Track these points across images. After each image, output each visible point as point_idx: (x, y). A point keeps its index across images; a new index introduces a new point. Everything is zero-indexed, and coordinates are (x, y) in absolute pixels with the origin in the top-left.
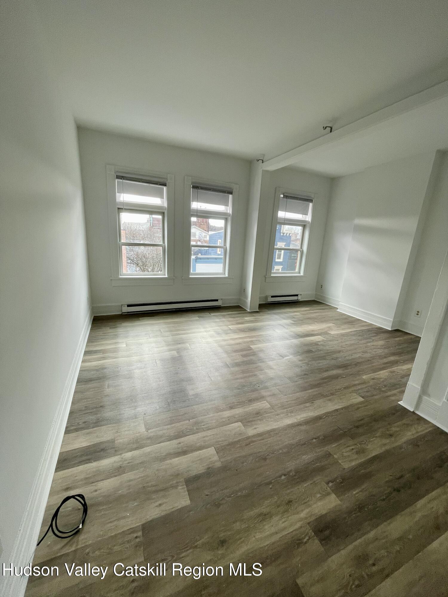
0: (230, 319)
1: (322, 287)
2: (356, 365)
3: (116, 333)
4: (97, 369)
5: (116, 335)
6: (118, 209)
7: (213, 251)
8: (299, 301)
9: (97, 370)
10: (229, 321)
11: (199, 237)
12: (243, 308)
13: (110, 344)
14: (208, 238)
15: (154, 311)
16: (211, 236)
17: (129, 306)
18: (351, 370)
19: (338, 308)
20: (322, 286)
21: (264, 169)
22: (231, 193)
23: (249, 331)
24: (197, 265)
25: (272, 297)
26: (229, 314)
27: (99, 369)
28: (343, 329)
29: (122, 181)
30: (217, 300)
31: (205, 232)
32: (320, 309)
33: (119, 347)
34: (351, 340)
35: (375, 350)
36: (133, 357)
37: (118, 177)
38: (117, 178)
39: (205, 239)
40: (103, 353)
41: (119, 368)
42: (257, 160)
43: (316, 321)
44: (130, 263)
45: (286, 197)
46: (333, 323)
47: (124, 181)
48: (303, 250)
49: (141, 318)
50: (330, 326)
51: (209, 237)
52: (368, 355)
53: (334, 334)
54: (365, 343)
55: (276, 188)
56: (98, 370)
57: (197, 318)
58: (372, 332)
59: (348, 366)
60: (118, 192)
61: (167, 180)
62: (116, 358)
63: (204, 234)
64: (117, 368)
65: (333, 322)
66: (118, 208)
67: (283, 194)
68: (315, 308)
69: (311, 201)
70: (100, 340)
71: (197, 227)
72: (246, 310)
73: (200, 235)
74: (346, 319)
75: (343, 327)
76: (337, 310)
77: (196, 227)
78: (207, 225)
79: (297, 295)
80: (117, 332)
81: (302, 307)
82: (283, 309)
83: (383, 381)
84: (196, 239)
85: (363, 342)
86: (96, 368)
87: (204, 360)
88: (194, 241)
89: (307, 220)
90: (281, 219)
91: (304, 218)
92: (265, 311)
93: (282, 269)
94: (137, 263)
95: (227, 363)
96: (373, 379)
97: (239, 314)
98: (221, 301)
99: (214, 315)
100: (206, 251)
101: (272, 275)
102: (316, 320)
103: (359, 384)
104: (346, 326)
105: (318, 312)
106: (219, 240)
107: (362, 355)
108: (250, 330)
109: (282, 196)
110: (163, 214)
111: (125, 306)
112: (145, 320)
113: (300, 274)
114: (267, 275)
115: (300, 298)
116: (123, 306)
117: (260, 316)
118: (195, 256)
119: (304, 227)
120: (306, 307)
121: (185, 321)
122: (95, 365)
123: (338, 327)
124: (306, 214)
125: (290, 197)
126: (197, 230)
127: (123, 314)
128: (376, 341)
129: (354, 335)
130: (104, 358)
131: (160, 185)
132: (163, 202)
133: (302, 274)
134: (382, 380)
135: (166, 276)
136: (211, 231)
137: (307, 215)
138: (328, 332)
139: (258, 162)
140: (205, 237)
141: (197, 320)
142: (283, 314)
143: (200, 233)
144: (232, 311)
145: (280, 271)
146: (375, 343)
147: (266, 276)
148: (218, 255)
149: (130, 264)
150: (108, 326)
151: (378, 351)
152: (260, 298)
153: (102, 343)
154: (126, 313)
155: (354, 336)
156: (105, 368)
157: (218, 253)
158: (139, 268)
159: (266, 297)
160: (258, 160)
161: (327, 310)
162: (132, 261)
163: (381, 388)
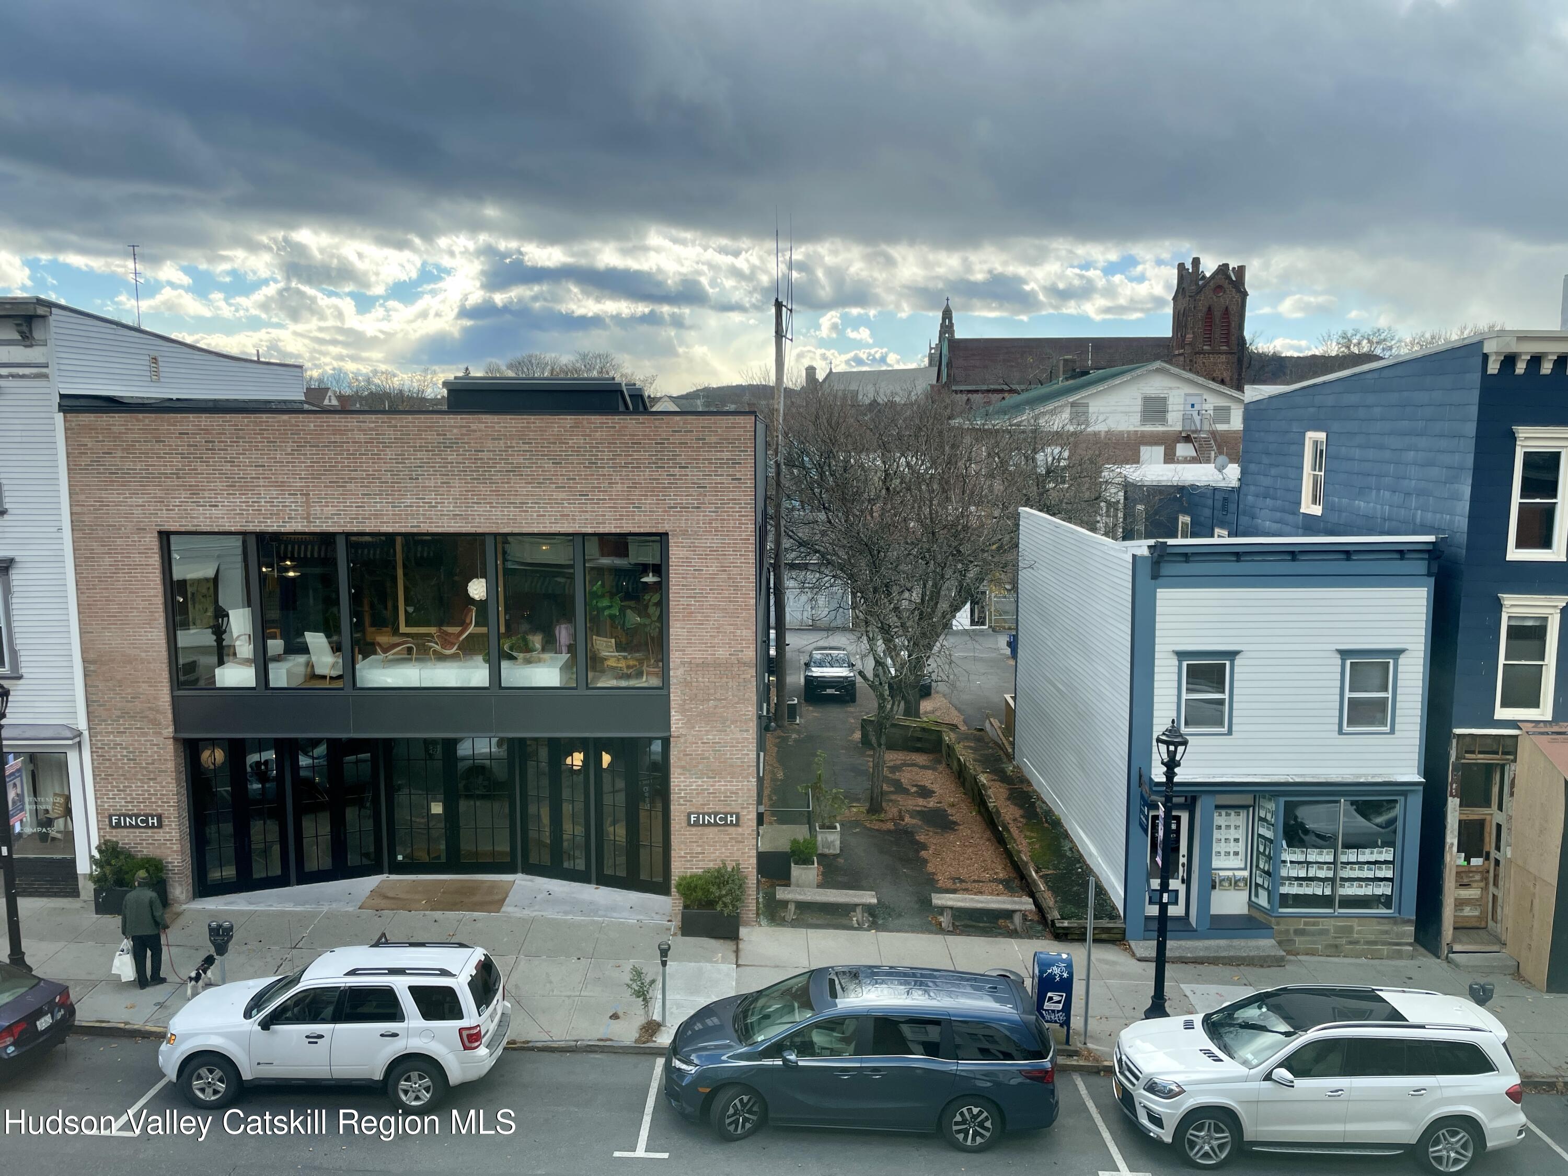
7: (1274, 498)
11: (1186, 418)
14: (1236, 422)
16: (1253, 412)
24: (1164, 595)
31: (1222, 389)
39: (1221, 427)
51: (1246, 419)
63: (1211, 402)
71: (1177, 366)
73: (1193, 406)
77: (1168, 366)
78: (1235, 350)
84: (1164, 433)
88: (1156, 443)
100: (1225, 499)
106: (1311, 436)
118: (1152, 542)
126: (1173, 385)
136: (1254, 382)
140: (1223, 414)
143: (1192, 400)
148: (1309, 531)
157: (1303, 510)
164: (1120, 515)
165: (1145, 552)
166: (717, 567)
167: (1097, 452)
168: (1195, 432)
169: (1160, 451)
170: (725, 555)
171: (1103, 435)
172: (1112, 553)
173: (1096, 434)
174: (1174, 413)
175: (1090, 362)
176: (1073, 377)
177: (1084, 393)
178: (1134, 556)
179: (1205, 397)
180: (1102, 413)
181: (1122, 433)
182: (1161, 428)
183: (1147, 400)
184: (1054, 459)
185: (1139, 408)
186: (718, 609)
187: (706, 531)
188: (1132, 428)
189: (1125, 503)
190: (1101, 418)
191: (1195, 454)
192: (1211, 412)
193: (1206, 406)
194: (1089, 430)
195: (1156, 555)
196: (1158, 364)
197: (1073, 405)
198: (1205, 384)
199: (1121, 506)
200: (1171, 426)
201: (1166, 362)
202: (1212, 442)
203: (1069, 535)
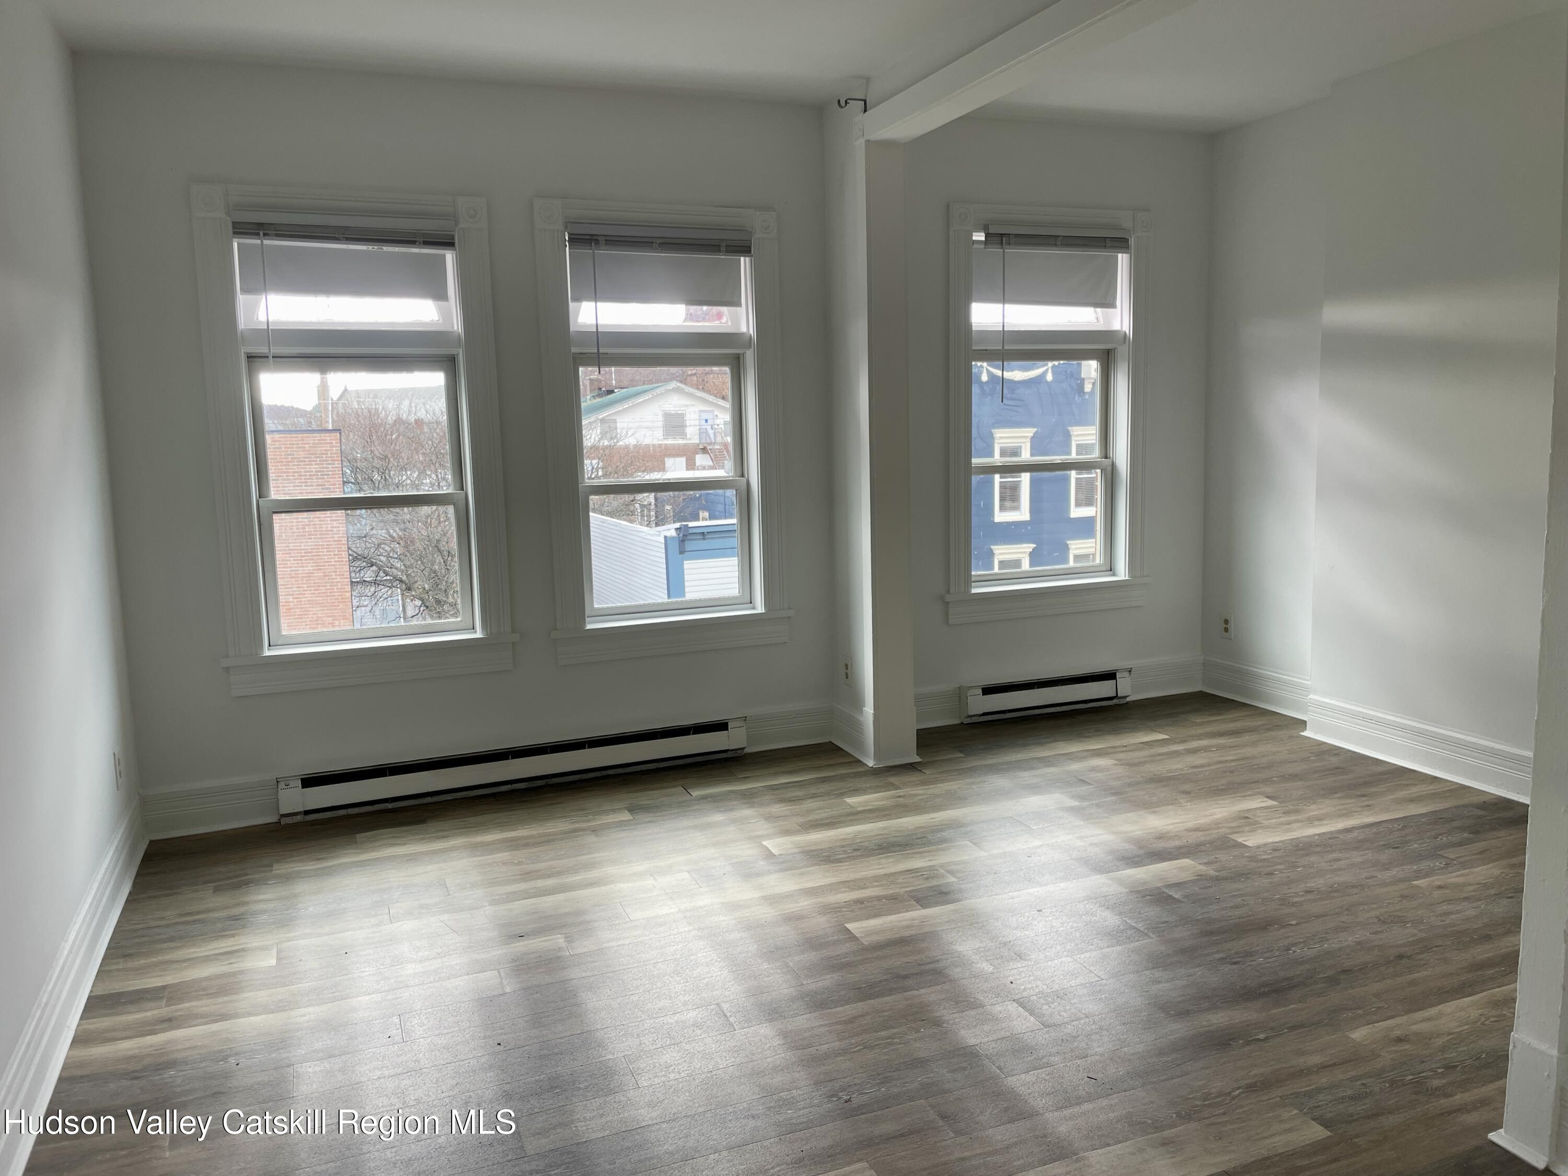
0: (777, 809)
1: (1226, 630)
2: (1333, 981)
3: (242, 909)
4: (133, 1072)
5: (235, 918)
6: (250, 357)
8: (1123, 701)
9: (133, 1076)
10: (769, 818)
11: (702, 432)
12: (849, 755)
13: (207, 959)
15: (428, 800)
17: (309, 782)
18: (1299, 1006)
19: (1304, 722)
20: (1226, 622)
21: (874, 137)
22: (745, 249)
23: (854, 858)
25: (988, 690)
26: (772, 788)
27: (142, 1070)
28: (1311, 821)
29: (259, 242)
30: (722, 726)
32: (1221, 734)
33: (241, 972)
34: (1341, 869)
35: (1445, 907)
36: (303, 1011)
37: (241, 229)
38: (234, 233)
40: (171, 1000)
41: (232, 1061)
42: (839, 101)
43: (1187, 793)
44: (375, 583)
45: (996, 238)
46: (1268, 797)
47: (266, 242)
48: (1113, 465)
49: (363, 835)
50: (1249, 810)
52: (1399, 936)
53: (1258, 847)
54: (1402, 880)
55: (948, 206)
56: (137, 1074)
57: (626, 816)
58: (1456, 824)
59: (1293, 987)
60: (245, 291)
61: (457, 223)
62: (224, 1017)
64: (225, 1059)
65: (1268, 790)
66: (248, 357)
67: (985, 229)
68: (1200, 731)
69: (1121, 243)
70: (165, 945)
72: (859, 762)
74: (1338, 770)
75: (1314, 810)
76: (1305, 729)
77: (683, 386)
79: (1110, 676)
80: (247, 903)
81: (1134, 729)
82: (1040, 744)
83: (1443, 1049)
85: (1395, 872)
86: (131, 1067)
87: (618, 1000)
89: (1116, 326)
90: (986, 335)
91: (1102, 322)
92: (950, 759)
93: (1035, 557)
94: (404, 578)
95: (725, 1006)
96: (1399, 1040)
97: (824, 780)
98: (744, 729)
99: (704, 798)
101: (974, 591)
102: (1186, 787)
103: (1324, 1067)
104: (1327, 806)
105: (1206, 749)
107: (1376, 933)
108: (858, 853)
109: (979, 236)
110: (449, 364)
111: (292, 784)
112: (381, 842)
113: (1114, 575)
114: (952, 591)
115: (1126, 688)
116: (282, 785)
117: (924, 783)
118: (678, 525)
119: (1107, 359)
120: (1153, 730)
121: (565, 833)
122: (131, 1053)
123: (1286, 813)
124: (1106, 301)
125: (1017, 236)
126: (689, 403)
127: (285, 821)
128: (1463, 865)
129: (1358, 845)
130: (170, 1022)
131: (428, 243)
132: (446, 315)
133: (1122, 573)
134: (1439, 1042)
135: (479, 634)
137: (1112, 305)
138: (1233, 837)
139: (843, 109)
141: (620, 825)
142: (1032, 768)
143: (705, 416)
144: (790, 773)
145: (1026, 566)
146: (1454, 878)
147: (948, 598)
149: (373, 589)
150: (210, 882)
151: (1458, 912)
152: (919, 700)
153: (167, 957)
154: (299, 818)
155: (1356, 849)
156: (171, 1064)
158: (418, 603)
159: (960, 694)
160: (843, 103)
161: (1255, 737)
162: (382, 574)
163: (1425, 1078)
164: (653, 513)
165: (673, 533)
166: (312, 566)
167: (629, 462)
168: (710, 444)
169: (683, 460)
170: (319, 555)
171: (631, 447)
172: (648, 537)
173: (626, 447)
174: (692, 428)
175: (614, 382)
176: (599, 396)
177: (612, 410)
178: (666, 537)
179: (716, 413)
180: (630, 429)
181: (648, 446)
182: (681, 442)
183: (667, 416)
184: (593, 468)
185: (661, 424)
186: (316, 604)
187: (301, 536)
188: (656, 442)
189: (655, 504)
190: (630, 433)
191: (711, 464)
192: (722, 426)
193: (717, 421)
194: (621, 443)
195: (681, 535)
196: (673, 385)
197: (603, 421)
198: (715, 401)
199: (653, 507)
200: (690, 439)
201: (681, 382)
202: (725, 452)
203: (612, 527)
